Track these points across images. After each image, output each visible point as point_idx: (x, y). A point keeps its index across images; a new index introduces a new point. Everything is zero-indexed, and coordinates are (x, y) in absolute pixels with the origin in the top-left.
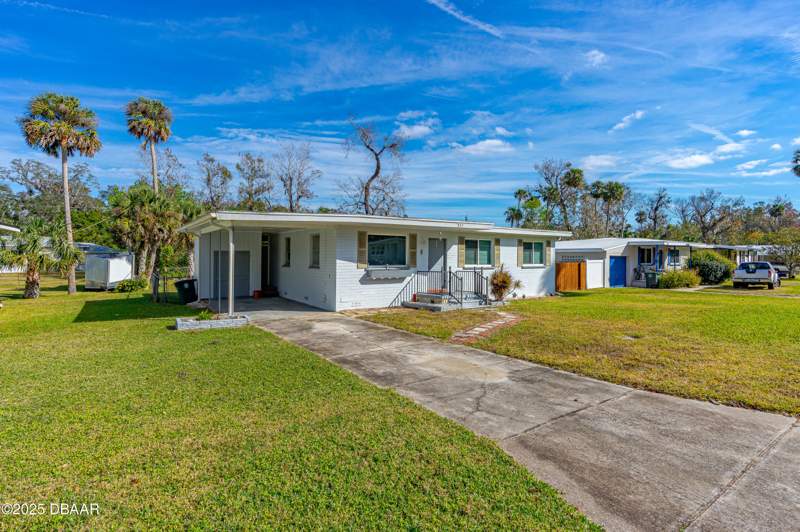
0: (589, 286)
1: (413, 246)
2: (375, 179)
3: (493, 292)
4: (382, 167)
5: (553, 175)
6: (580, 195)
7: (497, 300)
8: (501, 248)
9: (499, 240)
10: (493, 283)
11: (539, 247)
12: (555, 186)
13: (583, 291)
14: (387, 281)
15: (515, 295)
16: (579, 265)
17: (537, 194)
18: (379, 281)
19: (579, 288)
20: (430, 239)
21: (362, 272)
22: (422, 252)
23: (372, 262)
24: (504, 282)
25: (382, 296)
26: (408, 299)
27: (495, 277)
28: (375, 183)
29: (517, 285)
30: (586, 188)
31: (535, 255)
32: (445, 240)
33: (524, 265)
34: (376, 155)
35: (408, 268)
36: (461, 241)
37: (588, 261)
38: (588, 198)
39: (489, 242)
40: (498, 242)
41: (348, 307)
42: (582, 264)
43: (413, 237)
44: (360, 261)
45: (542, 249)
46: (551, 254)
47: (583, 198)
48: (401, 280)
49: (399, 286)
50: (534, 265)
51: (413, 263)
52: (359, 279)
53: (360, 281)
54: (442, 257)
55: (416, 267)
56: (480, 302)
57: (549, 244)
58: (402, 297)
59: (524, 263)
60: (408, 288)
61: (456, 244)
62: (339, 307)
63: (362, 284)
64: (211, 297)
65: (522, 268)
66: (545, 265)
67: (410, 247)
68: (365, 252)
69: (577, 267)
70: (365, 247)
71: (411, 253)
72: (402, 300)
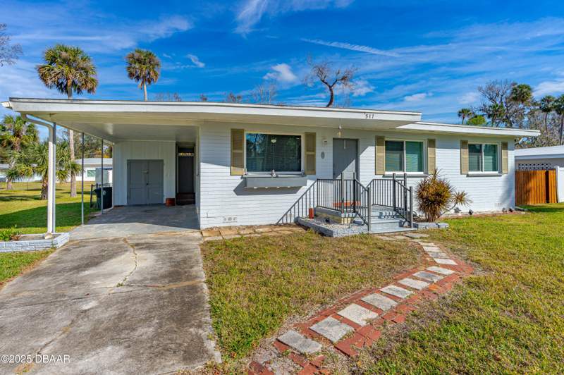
0: (562, 199)
1: (311, 148)
3: (422, 208)
4: (334, 97)
5: (497, 95)
6: (527, 111)
7: (427, 220)
8: (438, 151)
9: (434, 140)
10: (420, 196)
11: (492, 150)
12: (499, 104)
13: (552, 205)
14: (273, 191)
15: (457, 211)
16: (547, 174)
17: (481, 113)
18: (262, 191)
19: (547, 200)
20: (334, 139)
21: (237, 180)
22: (323, 155)
23: (250, 168)
24: (439, 195)
26: (303, 214)
27: (423, 187)
29: (460, 198)
30: (535, 104)
31: (486, 160)
32: (357, 141)
33: (470, 173)
34: (330, 87)
35: (304, 175)
36: (379, 141)
37: (559, 169)
38: (536, 113)
39: (421, 144)
40: (432, 143)
41: (219, 223)
42: (551, 172)
43: (311, 137)
44: (235, 163)
45: (495, 151)
46: (510, 158)
47: (532, 113)
48: (294, 190)
49: (289, 199)
50: (484, 173)
51: (312, 169)
52: (234, 188)
53: (234, 191)
54: (354, 162)
55: (315, 174)
56: (400, 222)
57: (505, 146)
58: (297, 211)
59: (470, 170)
60: (304, 200)
61: (372, 146)
62: (204, 224)
63: (238, 194)
64: (125, 204)
65: (468, 176)
66: (501, 172)
67: (307, 150)
68: (242, 155)
69: (544, 176)
70: (241, 148)
71: (308, 156)
72: (297, 216)
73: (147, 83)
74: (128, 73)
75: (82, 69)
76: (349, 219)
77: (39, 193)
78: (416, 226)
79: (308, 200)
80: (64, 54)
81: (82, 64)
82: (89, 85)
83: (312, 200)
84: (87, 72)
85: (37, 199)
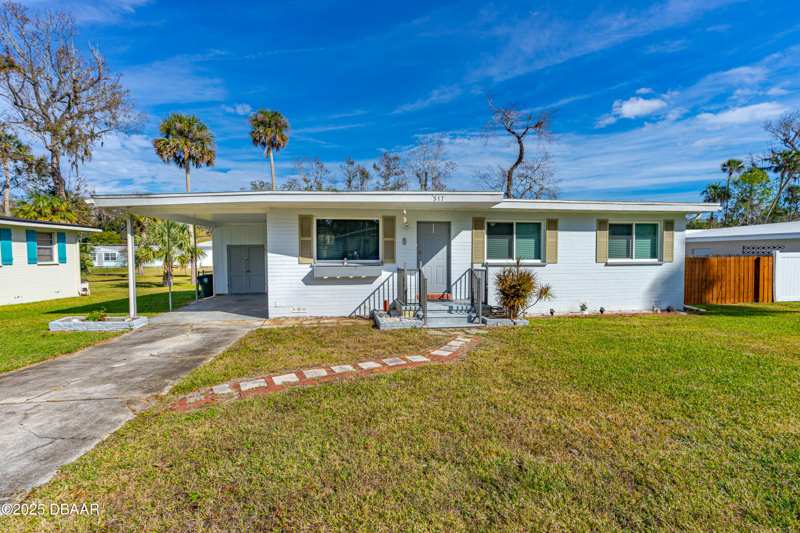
0: (780, 297)
1: (391, 232)
2: (519, 166)
4: (525, 151)
8: (561, 234)
9: (556, 220)
11: (650, 230)
13: (764, 305)
14: (345, 281)
15: (583, 308)
16: (757, 262)
18: (332, 281)
19: (756, 299)
20: (418, 223)
21: (306, 269)
22: (404, 241)
25: (338, 302)
26: (380, 307)
28: (518, 171)
29: (544, 292)
31: (640, 244)
32: (449, 223)
33: (610, 261)
34: (519, 138)
35: (382, 263)
36: (477, 224)
37: (779, 254)
39: (539, 225)
40: (553, 224)
41: (287, 313)
42: (764, 261)
43: (390, 221)
44: (304, 252)
45: (654, 233)
46: (677, 244)
48: (370, 280)
49: (368, 289)
50: (634, 260)
51: (391, 256)
52: (302, 278)
53: (303, 280)
54: (445, 248)
55: (394, 262)
56: (470, 317)
57: (670, 226)
58: (372, 303)
59: (611, 256)
60: (382, 292)
61: (467, 229)
62: (273, 313)
63: (306, 284)
64: (226, 292)
65: (607, 265)
66: (661, 260)
67: (385, 236)
68: (310, 242)
69: (752, 265)
70: (310, 235)
71: (386, 243)
72: (372, 309)
73: (275, 149)
74: (251, 140)
75: (199, 139)
76: (412, 313)
77: (160, 280)
78: (484, 322)
79: (386, 292)
80: (178, 125)
81: (199, 134)
82: (206, 158)
83: (391, 292)
84: (203, 143)
85: (159, 285)
